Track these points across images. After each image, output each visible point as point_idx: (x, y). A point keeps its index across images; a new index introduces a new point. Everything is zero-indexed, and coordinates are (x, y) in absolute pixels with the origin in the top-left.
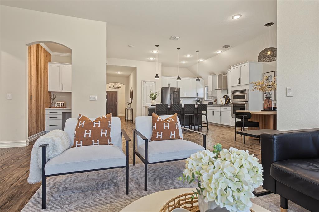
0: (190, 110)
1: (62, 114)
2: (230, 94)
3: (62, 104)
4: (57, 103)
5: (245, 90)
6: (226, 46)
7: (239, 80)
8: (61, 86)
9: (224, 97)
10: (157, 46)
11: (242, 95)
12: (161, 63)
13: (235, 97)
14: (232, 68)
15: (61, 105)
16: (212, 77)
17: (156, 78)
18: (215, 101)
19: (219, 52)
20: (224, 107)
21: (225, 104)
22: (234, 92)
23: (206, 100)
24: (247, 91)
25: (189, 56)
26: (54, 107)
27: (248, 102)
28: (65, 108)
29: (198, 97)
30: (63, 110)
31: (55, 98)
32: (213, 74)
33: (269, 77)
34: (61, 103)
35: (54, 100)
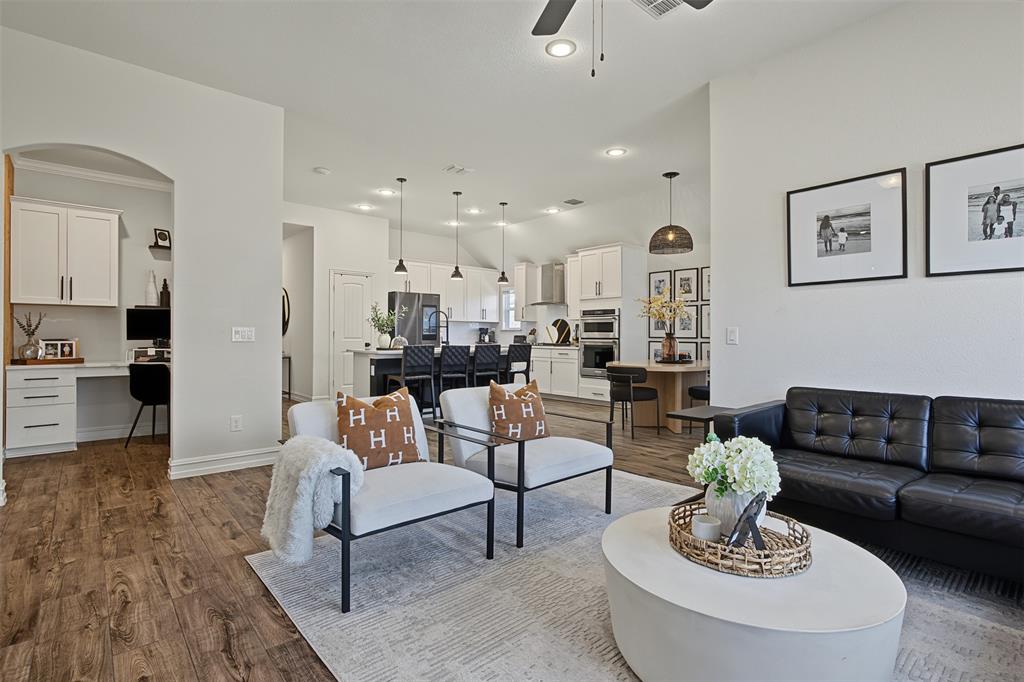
0: (485, 361)
1: (74, 382)
2: (574, 318)
3: (67, 349)
4: (42, 344)
5: (613, 311)
6: (574, 202)
7: (599, 284)
8: (65, 286)
9: (554, 324)
10: (402, 180)
11: (602, 323)
12: (387, 221)
13: (589, 327)
14: (580, 254)
15: (63, 352)
16: (524, 271)
17: (398, 273)
18: (533, 332)
19: (553, 211)
20: (561, 352)
21: (558, 341)
22: (585, 313)
23: (504, 328)
24: (617, 313)
25: (474, 211)
26: (35, 360)
27: (618, 339)
28: (81, 361)
29: (484, 321)
30: (78, 370)
31: (37, 327)
32: (527, 261)
33: (660, 282)
34: (63, 346)
35: (33, 333)
